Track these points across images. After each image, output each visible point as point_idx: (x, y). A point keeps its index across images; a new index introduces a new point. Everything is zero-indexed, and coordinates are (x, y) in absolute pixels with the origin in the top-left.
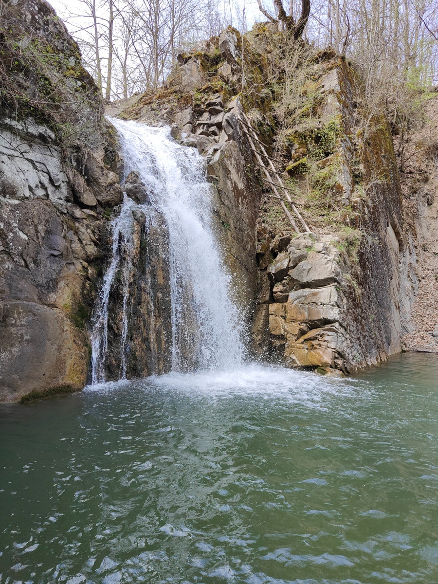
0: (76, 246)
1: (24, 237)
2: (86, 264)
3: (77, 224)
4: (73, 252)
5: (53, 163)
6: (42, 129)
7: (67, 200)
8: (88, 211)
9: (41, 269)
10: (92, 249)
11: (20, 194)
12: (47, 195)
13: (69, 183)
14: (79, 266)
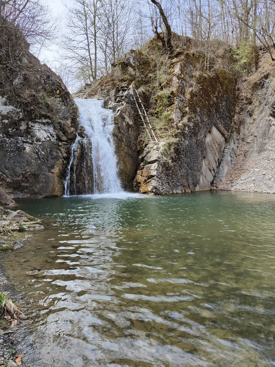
0: (60, 154)
1: (43, 153)
2: (63, 160)
3: (60, 147)
4: (59, 156)
5: (51, 129)
6: (47, 120)
7: (57, 140)
8: (64, 143)
9: (49, 162)
10: (65, 155)
11: (42, 140)
12: (50, 139)
13: (57, 135)
14: (61, 161)
